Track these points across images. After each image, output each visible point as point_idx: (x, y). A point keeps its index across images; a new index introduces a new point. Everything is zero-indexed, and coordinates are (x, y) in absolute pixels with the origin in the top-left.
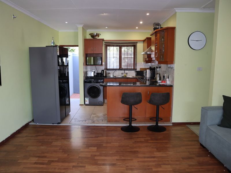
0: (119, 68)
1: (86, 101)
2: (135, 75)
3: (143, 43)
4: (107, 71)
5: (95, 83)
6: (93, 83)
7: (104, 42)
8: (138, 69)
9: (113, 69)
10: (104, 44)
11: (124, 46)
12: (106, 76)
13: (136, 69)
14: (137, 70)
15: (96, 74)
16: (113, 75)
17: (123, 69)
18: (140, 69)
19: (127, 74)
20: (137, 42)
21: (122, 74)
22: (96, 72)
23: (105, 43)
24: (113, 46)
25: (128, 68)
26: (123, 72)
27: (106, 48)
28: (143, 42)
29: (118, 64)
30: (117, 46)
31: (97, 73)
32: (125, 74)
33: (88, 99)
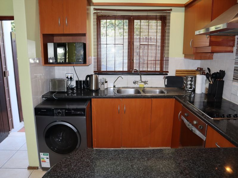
0: (127, 70)
1: (41, 160)
2: (164, 86)
3: (186, 11)
4: (100, 77)
5: (62, 115)
6: (57, 116)
7: (92, 8)
8: (172, 73)
9: (115, 71)
10: (92, 11)
11: (140, 18)
12: (97, 90)
13: (168, 72)
14: (169, 74)
15: (74, 84)
16: (114, 86)
17: (137, 71)
18: (177, 71)
19: (145, 83)
20: (171, 10)
21: (135, 83)
22: (75, 79)
23: (95, 9)
24: (115, 18)
25: (149, 70)
26: (137, 78)
27: (97, 24)
28: (184, 8)
29: (126, 61)
30: (123, 18)
31: (77, 82)
32: (142, 85)
33: (48, 157)
